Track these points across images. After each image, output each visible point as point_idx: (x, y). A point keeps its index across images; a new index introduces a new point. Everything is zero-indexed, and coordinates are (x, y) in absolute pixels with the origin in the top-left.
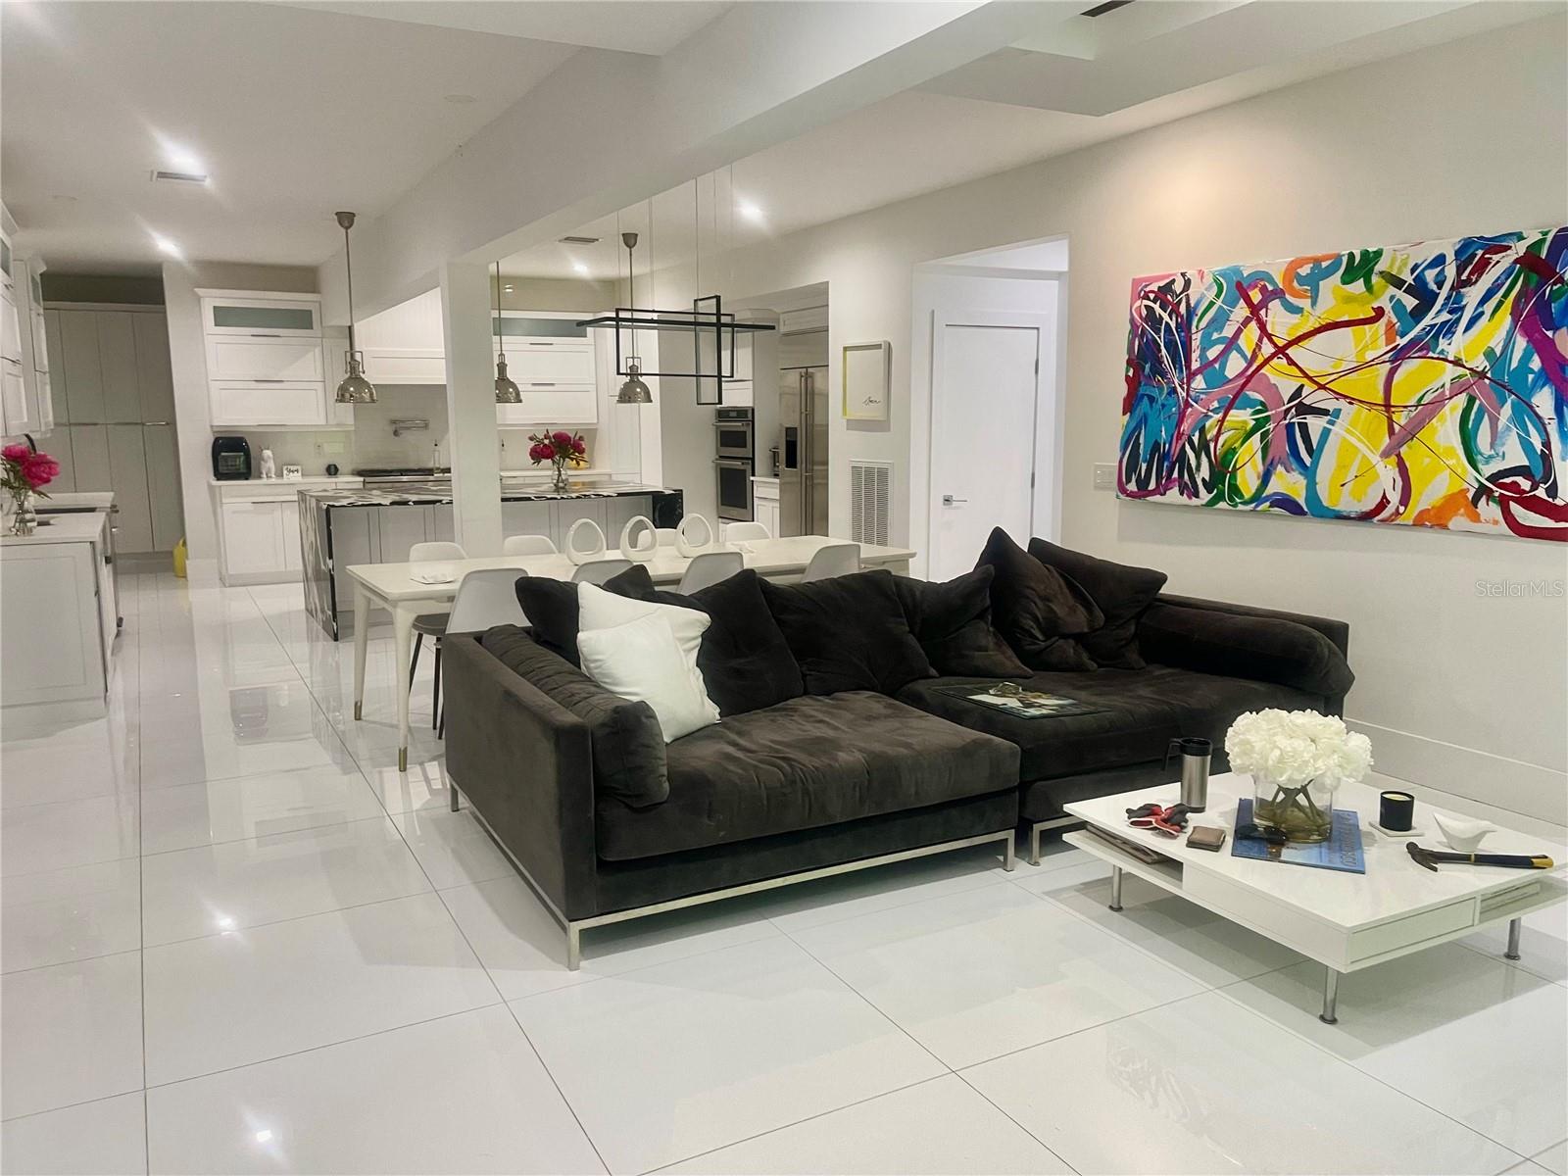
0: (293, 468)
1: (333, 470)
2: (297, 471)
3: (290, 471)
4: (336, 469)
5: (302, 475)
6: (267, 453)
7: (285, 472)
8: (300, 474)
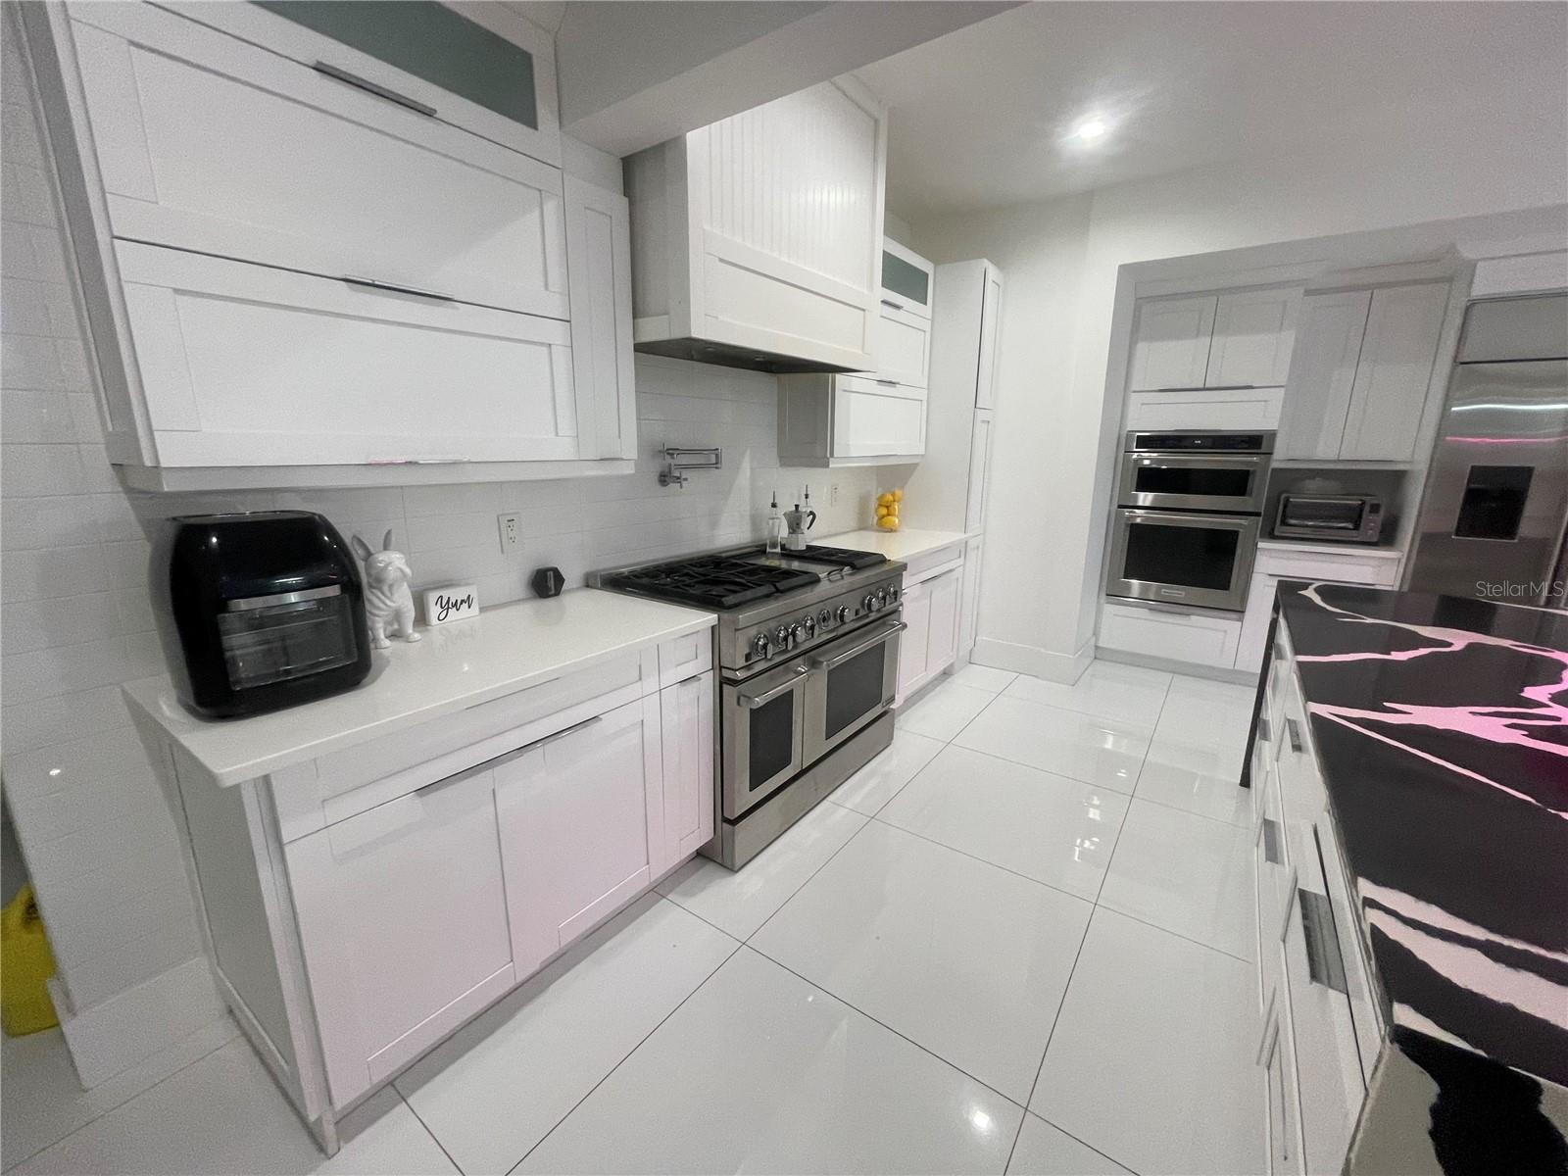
0: (456, 594)
1: (551, 583)
2: (468, 601)
3: (448, 606)
4: (559, 579)
5: (482, 609)
6: (393, 562)
7: (434, 611)
8: (475, 606)
